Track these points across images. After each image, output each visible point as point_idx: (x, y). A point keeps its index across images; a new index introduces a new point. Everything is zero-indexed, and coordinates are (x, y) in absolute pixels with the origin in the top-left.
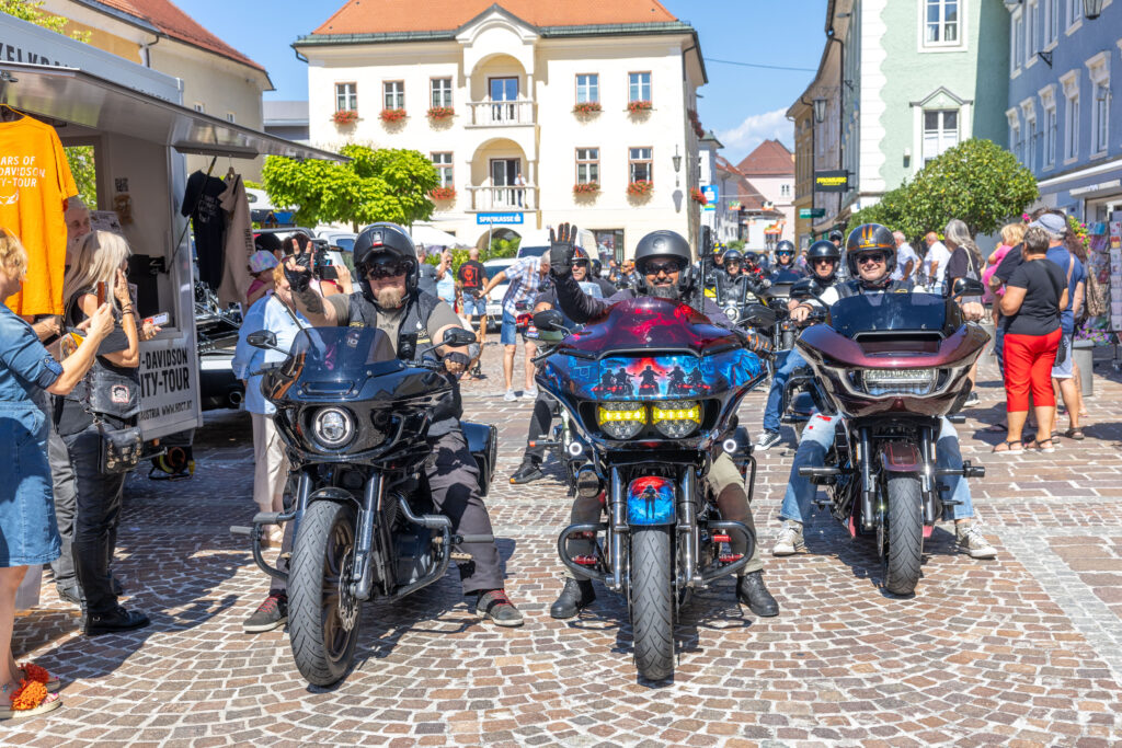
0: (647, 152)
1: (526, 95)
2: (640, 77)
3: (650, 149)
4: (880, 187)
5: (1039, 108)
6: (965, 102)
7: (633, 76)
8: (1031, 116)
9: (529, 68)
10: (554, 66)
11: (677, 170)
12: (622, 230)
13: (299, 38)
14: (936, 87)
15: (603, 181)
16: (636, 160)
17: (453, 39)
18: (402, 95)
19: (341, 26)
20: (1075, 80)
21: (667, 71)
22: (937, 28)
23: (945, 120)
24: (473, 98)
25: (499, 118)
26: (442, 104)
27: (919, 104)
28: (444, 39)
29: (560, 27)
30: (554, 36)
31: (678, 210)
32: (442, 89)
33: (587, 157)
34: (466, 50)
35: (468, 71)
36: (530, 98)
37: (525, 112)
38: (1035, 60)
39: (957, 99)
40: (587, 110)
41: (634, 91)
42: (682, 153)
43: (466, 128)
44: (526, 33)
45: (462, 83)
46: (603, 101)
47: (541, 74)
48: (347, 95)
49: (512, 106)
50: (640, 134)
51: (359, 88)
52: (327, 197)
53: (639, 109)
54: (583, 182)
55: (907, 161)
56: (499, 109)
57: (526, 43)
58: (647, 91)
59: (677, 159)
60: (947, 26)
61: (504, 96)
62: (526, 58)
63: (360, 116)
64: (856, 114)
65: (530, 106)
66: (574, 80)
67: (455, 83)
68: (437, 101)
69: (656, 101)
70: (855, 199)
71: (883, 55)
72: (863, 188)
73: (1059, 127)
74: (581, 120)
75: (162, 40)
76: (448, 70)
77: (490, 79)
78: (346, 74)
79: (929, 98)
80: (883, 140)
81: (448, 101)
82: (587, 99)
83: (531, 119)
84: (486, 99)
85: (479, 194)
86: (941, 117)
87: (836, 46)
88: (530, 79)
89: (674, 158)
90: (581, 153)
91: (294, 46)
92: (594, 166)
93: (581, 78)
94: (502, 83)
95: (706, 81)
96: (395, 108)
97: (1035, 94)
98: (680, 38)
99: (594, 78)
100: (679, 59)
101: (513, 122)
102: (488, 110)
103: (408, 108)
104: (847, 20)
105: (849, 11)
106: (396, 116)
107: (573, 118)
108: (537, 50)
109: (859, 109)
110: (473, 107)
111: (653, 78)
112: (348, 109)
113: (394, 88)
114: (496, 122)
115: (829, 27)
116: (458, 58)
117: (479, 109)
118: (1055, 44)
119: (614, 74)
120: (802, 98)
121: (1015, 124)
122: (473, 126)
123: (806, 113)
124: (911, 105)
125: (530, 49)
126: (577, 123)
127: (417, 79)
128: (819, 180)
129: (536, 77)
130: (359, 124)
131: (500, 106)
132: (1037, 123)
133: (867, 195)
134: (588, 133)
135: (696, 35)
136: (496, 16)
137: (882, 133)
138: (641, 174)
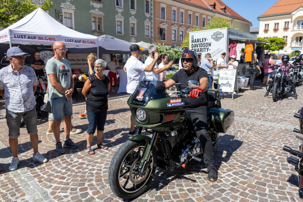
17: (291, 14)
18: (278, 26)
19: (267, 13)
24: (294, 25)
25: (299, 29)
28: (289, 14)
32: (287, 24)
34: (293, 16)
35: (293, 20)
43: (291, 31)
48: (267, 26)
51: (269, 25)
61: (301, 24)
63: (269, 30)
67: (290, 22)
68: (285, 26)
75: (234, 19)
76: (289, 20)
77: (298, 21)
78: (267, 22)
81: (288, 26)
84: (297, 25)
85: (292, 44)
91: (257, 18)
96: (276, 28)
101: (302, 29)
102: (297, 27)
103: (279, 28)
106: (277, 30)
110: (293, 27)
112: (267, 29)
113: (277, 24)
114: (298, 30)
116: (291, 18)
117: (295, 27)
122: (293, 31)
127: (282, 23)
130: (269, 32)
131: (299, 26)
136: (301, 8)
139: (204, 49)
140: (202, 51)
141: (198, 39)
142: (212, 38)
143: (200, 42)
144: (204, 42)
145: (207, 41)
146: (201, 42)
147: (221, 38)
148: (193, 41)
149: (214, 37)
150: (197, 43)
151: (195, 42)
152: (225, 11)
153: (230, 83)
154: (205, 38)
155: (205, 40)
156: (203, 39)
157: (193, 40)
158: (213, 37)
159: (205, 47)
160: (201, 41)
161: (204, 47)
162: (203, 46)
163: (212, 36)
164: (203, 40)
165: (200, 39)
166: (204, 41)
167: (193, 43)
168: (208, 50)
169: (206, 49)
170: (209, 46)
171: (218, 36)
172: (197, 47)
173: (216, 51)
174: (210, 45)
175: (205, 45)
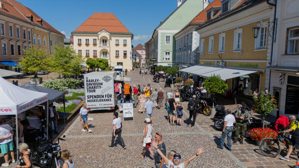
0: (126, 51)
4: (160, 62)
6: (171, 51)
7: (124, 40)
8: (178, 55)
9: (109, 39)
10: (112, 38)
12: (122, 62)
13: (72, 32)
14: (167, 49)
15: (120, 55)
18: (89, 41)
19: (79, 30)
20: (183, 53)
21: (129, 39)
24: (100, 42)
25: (104, 46)
28: (95, 33)
29: (113, 33)
30: (112, 34)
33: (117, 51)
35: (99, 38)
36: (109, 43)
37: (108, 45)
38: (179, 48)
39: (169, 51)
40: (117, 45)
41: (124, 42)
42: (131, 52)
44: (108, 33)
46: (120, 44)
47: (111, 39)
49: (106, 44)
50: (125, 49)
52: (96, 65)
53: (125, 45)
54: (117, 55)
55: (164, 59)
56: (104, 44)
58: (126, 42)
59: (130, 53)
60: (168, 42)
62: (108, 37)
63: (82, 44)
67: (97, 40)
68: (94, 42)
69: (127, 44)
70: (157, 63)
71: (161, 45)
72: (158, 61)
73: (181, 57)
74: (116, 46)
75: (52, 32)
77: (102, 39)
78: (80, 38)
79: (166, 51)
81: (96, 42)
82: (117, 43)
85: (101, 57)
86: (168, 53)
87: (154, 39)
88: (109, 40)
90: (116, 51)
92: (118, 53)
93: (116, 40)
94: (104, 41)
97: (179, 52)
98: (131, 35)
99: (118, 40)
100: (130, 38)
101: (106, 46)
103: (90, 43)
105: (156, 36)
106: (88, 44)
107: (115, 46)
108: (110, 36)
109: (158, 52)
110: (100, 44)
111: (127, 41)
112: (80, 43)
113: (87, 40)
116: (98, 36)
117: (101, 44)
118: (181, 47)
119: (121, 40)
120: (147, 43)
121: (177, 55)
122: (100, 47)
124: (164, 51)
125: (109, 36)
127: (91, 39)
128: (152, 59)
129: (110, 40)
132: (179, 56)
133: (159, 63)
134: (117, 48)
135: (133, 35)
136: (104, 30)
137: (160, 55)
138: (125, 54)
139: (97, 87)
140: (96, 88)
142: (103, 80)
143: (94, 82)
144: (97, 82)
145: (99, 82)
147: (109, 80)
148: (88, 81)
149: (104, 79)
150: (91, 83)
152: (41, 23)
153: (131, 112)
155: (98, 81)
156: (95, 80)
159: (98, 85)
160: (95, 81)
163: (103, 78)
164: (96, 81)
165: (94, 80)
166: (97, 81)
168: (100, 87)
169: (99, 87)
171: (107, 79)
172: (92, 85)
173: (107, 88)
174: (102, 84)
175: (98, 84)
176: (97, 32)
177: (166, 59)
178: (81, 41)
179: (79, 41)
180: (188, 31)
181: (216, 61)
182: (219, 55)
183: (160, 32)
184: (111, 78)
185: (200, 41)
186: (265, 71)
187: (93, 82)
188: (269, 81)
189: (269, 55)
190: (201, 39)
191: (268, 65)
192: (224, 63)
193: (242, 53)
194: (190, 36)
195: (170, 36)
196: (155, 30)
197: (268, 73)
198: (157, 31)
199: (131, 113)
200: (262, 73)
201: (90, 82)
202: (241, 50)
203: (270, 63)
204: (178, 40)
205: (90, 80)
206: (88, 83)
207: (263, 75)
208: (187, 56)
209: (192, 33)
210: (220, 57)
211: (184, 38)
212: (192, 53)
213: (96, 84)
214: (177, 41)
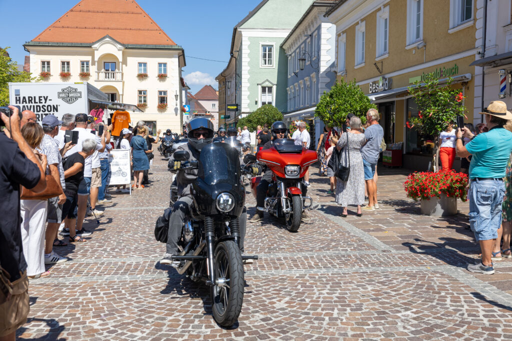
0: (165, 93)
1: (119, 70)
2: (163, 65)
3: (166, 91)
4: (248, 110)
5: (295, 89)
6: (274, 85)
7: (160, 64)
8: (293, 91)
9: (121, 60)
10: (129, 59)
11: (177, 100)
12: (156, 121)
13: (26, 43)
14: (265, 79)
15: (149, 103)
16: (161, 96)
17: (91, 47)
18: (69, 67)
19: (45, 38)
20: (303, 83)
21: (173, 63)
22: (265, 60)
23: (268, 90)
24: (98, 70)
25: (109, 78)
26: (85, 71)
27: (260, 84)
28: (87, 46)
29: (132, 45)
30: (130, 48)
31: (176, 115)
32: (85, 65)
33: (142, 93)
34: (96, 52)
35: (96, 59)
36: (121, 71)
37: (118, 76)
38: (293, 74)
39: (270, 83)
40: (142, 76)
41: (160, 70)
42: (178, 94)
43: (96, 81)
44: (119, 46)
45: (93, 64)
46: (149, 73)
47: (125, 62)
48: (46, 65)
49: (113, 73)
50: (162, 86)
51: (51, 63)
53: (162, 77)
54: (141, 103)
55: (256, 102)
56: (109, 75)
57: (119, 50)
58: (165, 70)
59: (176, 96)
60: (269, 60)
61: (110, 69)
62: (119, 56)
63: (51, 74)
64: (240, 86)
65: (121, 74)
66: (137, 65)
67: (90, 64)
68: (83, 70)
69: (168, 74)
70: (240, 114)
71: (249, 68)
72: (243, 110)
73: (299, 95)
74: (140, 80)
76: (89, 58)
77: (104, 62)
78: (45, 58)
79: (263, 83)
80: (249, 95)
81: (87, 70)
82: (143, 72)
83: (121, 79)
84: (103, 70)
86: (267, 89)
87: (234, 59)
88: (121, 64)
89: (175, 96)
90: (140, 92)
91: (24, 46)
92: (145, 97)
93: (140, 64)
94: (109, 66)
95: (185, 65)
96: (66, 72)
97: (293, 84)
98: (178, 52)
99: (145, 64)
100: (177, 59)
101: (114, 80)
102: (104, 75)
103: (71, 72)
104: (237, 53)
105: (238, 50)
106: (67, 75)
107: (137, 79)
108: (124, 53)
109: (241, 85)
110: (98, 73)
111: (168, 65)
112: (46, 71)
113: (66, 64)
114: (106, 79)
115: (232, 53)
116: (92, 54)
117: (100, 74)
118: (298, 71)
119: (153, 64)
120: (221, 74)
121: (289, 93)
122: (98, 81)
123: (223, 79)
124: (258, 85)
125: (121, 52)
126: (139, 81)
127: (75, 61)
128: (229, 107)
129: (123, 63)
130: (51, 77)
131: (109, 73)
132: (294, 93)
133: (244, 113)
134: (143, 85)
135: (183, 51)
136: (107, 39)
137: (248, 93)
138: (163, 101)
141: (29, 97)
142: (59, 97)
143: (35, 102)
144: (43, 104)
145: (48, 103)
146: (37, 103)
147: (76, 98)
148: (19, 100)
149: (63, 95)
150: (29, 105)
151: (23, 103)
153: (123, 171)
154: (44, 97)
155: (46, 100)
156: (40, 97)
157: (19, 98)
158: (61, 95)
160: (37, 100)
161: (43, 113)
162: (43, 111)
163: (59, 93)
164: (40, 100)
165: (35, 97)
166: (43, 101)
167: (20, 103)
170: (54, 111)
171: (71, 95)
174: (56, 109)
175: (46, 108)
176: (90, 43)
177: (264, 103)
178: (49, 67)
179: (44, 67)
180: (312, 22)
181: (370, 81)
182: (375, 64)
183: (246, 34)
184: (80, 93)
185: (337, 41)
186: (472, 77)
187: (34, 104)
188: (481, 98)
189: (479, 34)
190: (338, 35)
191: (478, 58)
192: (387, 82)
193: (425, 46)
194: (317, 37)
195: (272, 46)
196: (235, 30)
197: (478, 81)
198: (241, 35)
199: (123, 174)
200: (466, 83)
201: (24, 104)
202: (423, 40)
203: (482, 54)
204: (293, 55)
205: (24, 98)
206: (21, 105)
207: (468, 88)
208: (311, 87)
209: (319, 28)
210: (378, 68)
211: (303, 45)
212: (320, 76)
213: (42, 109)
214: (289, 58)
